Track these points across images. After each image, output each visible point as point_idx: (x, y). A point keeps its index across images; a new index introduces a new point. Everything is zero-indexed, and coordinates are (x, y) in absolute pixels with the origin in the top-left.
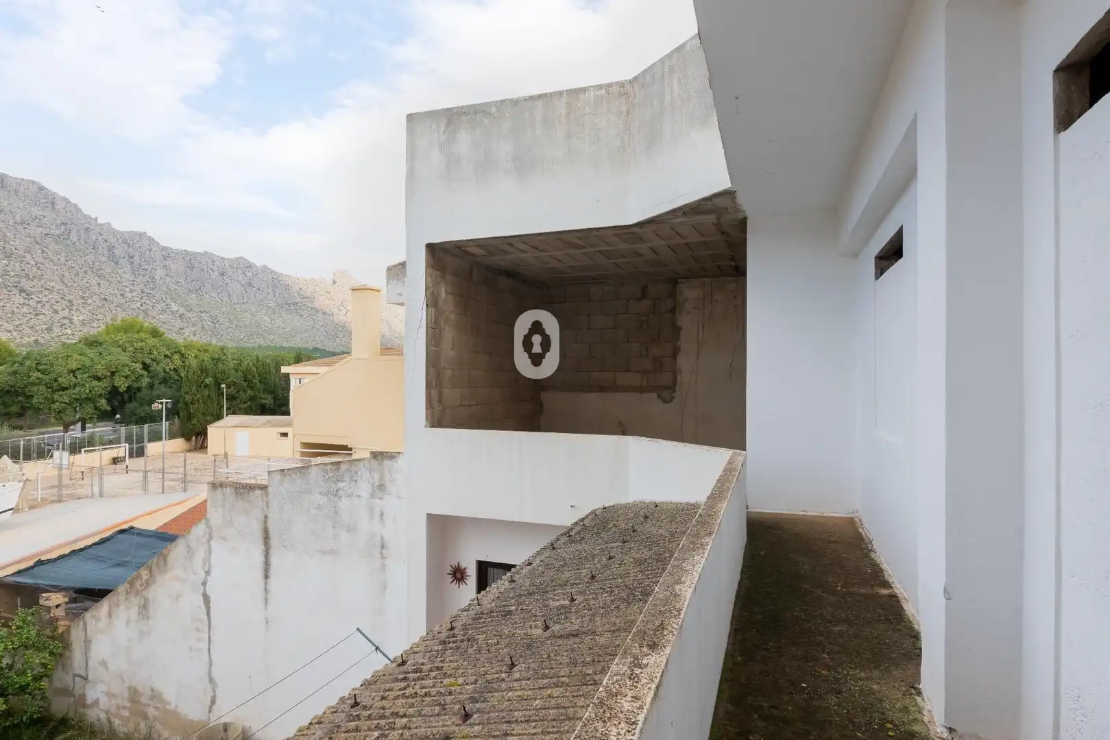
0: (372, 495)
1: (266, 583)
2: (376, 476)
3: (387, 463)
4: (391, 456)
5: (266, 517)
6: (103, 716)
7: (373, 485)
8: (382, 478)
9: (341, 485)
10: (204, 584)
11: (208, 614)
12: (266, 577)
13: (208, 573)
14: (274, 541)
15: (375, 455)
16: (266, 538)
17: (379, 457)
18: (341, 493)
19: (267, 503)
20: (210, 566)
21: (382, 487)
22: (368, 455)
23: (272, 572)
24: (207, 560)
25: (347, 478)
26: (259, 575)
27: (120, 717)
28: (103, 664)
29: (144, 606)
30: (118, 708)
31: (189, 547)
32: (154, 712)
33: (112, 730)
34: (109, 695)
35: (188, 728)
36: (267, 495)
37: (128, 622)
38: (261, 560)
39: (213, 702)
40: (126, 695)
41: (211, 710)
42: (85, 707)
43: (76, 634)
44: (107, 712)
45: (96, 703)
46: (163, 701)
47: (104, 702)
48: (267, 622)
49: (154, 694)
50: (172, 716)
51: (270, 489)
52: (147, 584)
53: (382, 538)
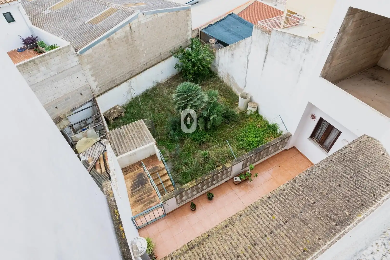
0: (303, 52)
1: (264, 64)
2: (307, 46)
3: (313, 43)
4: (315, 41)
5: (268, 44)
6: (221, 76)
7: (305, 49)
8: (309, 47)
9: (294, 44)
10: (248, 56)
11: (248, 64)
12: (264, 62)
13: (249, 53)
14: (268, 53)
15: (309, 38)
16: (267, 51)
17: (311, 40)
18: (293, 46)
19: (270, 40)
20: (250, 52)
21: (308, 50)
22: (307, 37)
23: (266, 61)
24: (250, 49)
25: (297, 42)
26: (263, 60)
27: (225, 78)
28: (222, 64)
29: (233, 55)
30: (224, 76)
31: (246, 43)
32: (232, 81)
33: (223, 80)
34: (223, 72)
35: (239, 89)
36: (270, 36)
37: (228, 57)
38: (264, 56)
39: (245, 86)
40: (226, 74)
41: (244, 88)
42: (218, 72)
43: (217, 54)
44: (222, 76)
45: (220, 72)
46: (234, 80)
47: (222, 73)
48: (262, 74)
49: (232, 77)
50: (236, 84)
51: (271, 35)
52: (234, 49)
53: (302, 67)
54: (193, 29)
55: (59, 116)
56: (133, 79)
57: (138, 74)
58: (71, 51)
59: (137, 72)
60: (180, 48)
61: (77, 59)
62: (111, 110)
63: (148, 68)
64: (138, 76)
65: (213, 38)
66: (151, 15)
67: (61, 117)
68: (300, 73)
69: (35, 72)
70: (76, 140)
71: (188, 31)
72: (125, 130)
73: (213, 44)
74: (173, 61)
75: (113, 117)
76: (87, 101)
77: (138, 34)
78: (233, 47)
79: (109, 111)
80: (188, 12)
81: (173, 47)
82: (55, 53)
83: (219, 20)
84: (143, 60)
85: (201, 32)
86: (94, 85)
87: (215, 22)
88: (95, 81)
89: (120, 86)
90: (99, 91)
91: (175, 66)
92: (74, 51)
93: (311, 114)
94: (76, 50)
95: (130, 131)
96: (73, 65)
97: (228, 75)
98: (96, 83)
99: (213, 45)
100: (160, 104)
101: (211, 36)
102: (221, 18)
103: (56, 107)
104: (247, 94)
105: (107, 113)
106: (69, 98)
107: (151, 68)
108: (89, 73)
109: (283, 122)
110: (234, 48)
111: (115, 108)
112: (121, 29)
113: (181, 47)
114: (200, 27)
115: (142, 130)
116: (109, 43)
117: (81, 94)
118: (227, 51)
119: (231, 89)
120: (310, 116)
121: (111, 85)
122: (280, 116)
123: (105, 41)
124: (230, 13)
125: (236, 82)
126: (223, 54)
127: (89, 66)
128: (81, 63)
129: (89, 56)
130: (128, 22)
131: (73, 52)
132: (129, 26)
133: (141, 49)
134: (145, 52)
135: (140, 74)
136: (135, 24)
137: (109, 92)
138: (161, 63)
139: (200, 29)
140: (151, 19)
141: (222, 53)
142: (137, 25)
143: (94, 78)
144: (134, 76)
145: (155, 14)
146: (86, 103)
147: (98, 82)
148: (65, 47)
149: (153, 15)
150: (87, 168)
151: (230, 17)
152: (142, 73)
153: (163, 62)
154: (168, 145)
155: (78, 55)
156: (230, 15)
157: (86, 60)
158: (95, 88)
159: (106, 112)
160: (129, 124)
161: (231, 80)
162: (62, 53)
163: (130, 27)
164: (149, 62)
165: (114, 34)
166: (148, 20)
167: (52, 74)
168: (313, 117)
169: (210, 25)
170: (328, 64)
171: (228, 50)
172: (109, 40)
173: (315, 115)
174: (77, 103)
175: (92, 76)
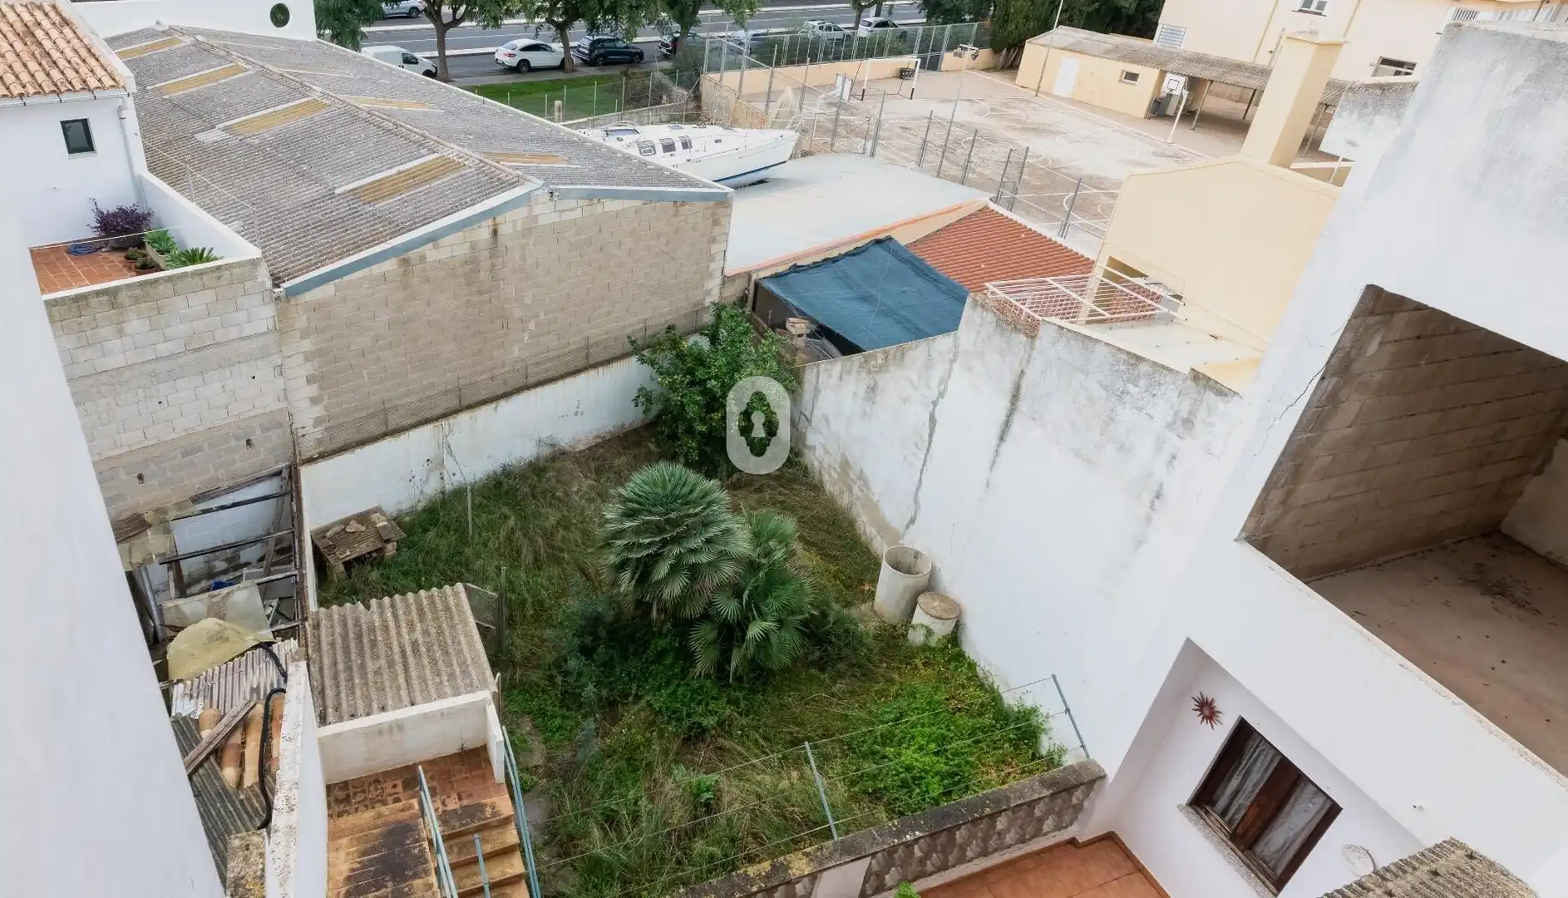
0: (1170, 426)
1: (999, 445)
2: (1185, 407)
3: (1210, 396)
4: (1221, 392)
5: (1022, 372)
6: (816, 464)
7: (1176, 414)
8: (1193, 412)
9: (1130, 387)
10: (935, 404)
11: (931, 436)
12: (1002, 439)
13: (941, 395)
14: (1023, 406)
15: (1196, 376)
16: (1015, 397)
17: (1202, 383)
18: (1127, 398)
19: (1030, 356)
20: (945, 389)
21: (1188, 423)
22: (1186, 371)
23: (1009, 438)
24: (944, 381)
25: (1143, 383)
26: (995, 431)
27: (830, 475)
28: (827, 420)
29: (873, 389)
30: (830, 465)
31: (930, 355)
32: (860, 494)
33: (821, 482)
34: (827, 452)
35: (884, 528)
36: (1032, 347)
37: (855, 394)
38: (1001, 417)
39: (912, 521)
40: (839, 459)
41: (907, 527)
42: (804, 445)
43: (809, 376)
44: (821, 463)
45: (813, 448)
46: (868, 488)
47: (819, 452)
48: (988, 485)
49: (861, 477)
50: (873, 507)
51: (1037, 343)
52: (882, 369)
53: (1161, 485)
54: (728, 273)
55: (139, 511)
56: (464, 417)
57: (485, 402)
58: (259, 280)
59: (484, 395)
60: (667, 332)
61: (269, 311)
62: (346, 522)
63: (528, 387)
64: (484, 408)
65: (803, 315)
66: (581, 203)
67: (148, 517)
68: (1152, 507)
69: (105, 331)
70: (178, 623)
71: (710, 276)
72: (382, 614)
73: (800, 336)
74: (630, 374)
75: (348, 553)
76: (264, 473)
77: (517, 258)
78: (880, 361)
79: (337, 529)
80: (720, 211)
81: (642, 325)
82: (197, 279)
83: (835, 254)
84: (516, 352)
85: (757, 285)
86: (307, 417)
87: (819, 258)
88: (314, 401)
89: (404, 437)
90: (319, 442)
91: (638, 397)
92: (269, 284)
93: (1197, 695)
94: (277, 281)
95: (403, 625)
96: (249, 330)
97: (845, 465)
98: (318, 411)
99: (800, 342)
100: (548, 536)
101: (797, 309)
102: (843, 250)
103: (140, 477)
104: (916, 557)
105: (328, 534)
106: (199, 449)
107: (539, 390)
108: (300, 369)
109: (1068, 710)
110: (881, 367)
111: (363, 518)
112: (460, 234)
113: (670, 328)
114: (757, 271)
115: (453, 627)
116: (405, 274)
117: (249, 442)
118: (850, 373)
119: (852, 523)
120: (1193, 704)
121: (374, 428)
122: (1054, 677)
123: (390, 265)
124: (881, 236)
125: (875, 499)
126: (834, 380)
127: (307, 345)
128: (281, 329)
129: (316, 307)
130: (492, 213)
131: (263, 283)
132: (491, 228)
133: (518, 313)
134: (532, 326)
135: (493, 405)
136: (514, 222)
137: (358, 451)
138: (583, 376)
139: (754, 277)
140: (577, 214)
141: (830, 376)
142: (519, 228)
143: (313, 390)
144: (470, 407)
145: (596, 201)
146: (259, 480)
147: (326, 409)
148: (240, 264)
149: (586, 202)
150: (184, 753)
151: (877, 249)
152: (503, 402)
153: (592, 373)
154: (545, 715)
155: (278, 298)
156: (878, 242)
157: (302, 321)
158: (310, 429)
159: (327, 529)
160: (403, 594)
161: (856, 490)
162: (224, 281)
163: (495, 232)
164: (537, 364)
165: (430, 245)
166: (567, 216)
167: (164, 348)
168: (1207, 712)
169: (796, 269)
170: (1277, 495)
171: (856, 366)
172: (406, 262)
173: (1218, 705)
174: (221, 473)
175: (310, 380)
